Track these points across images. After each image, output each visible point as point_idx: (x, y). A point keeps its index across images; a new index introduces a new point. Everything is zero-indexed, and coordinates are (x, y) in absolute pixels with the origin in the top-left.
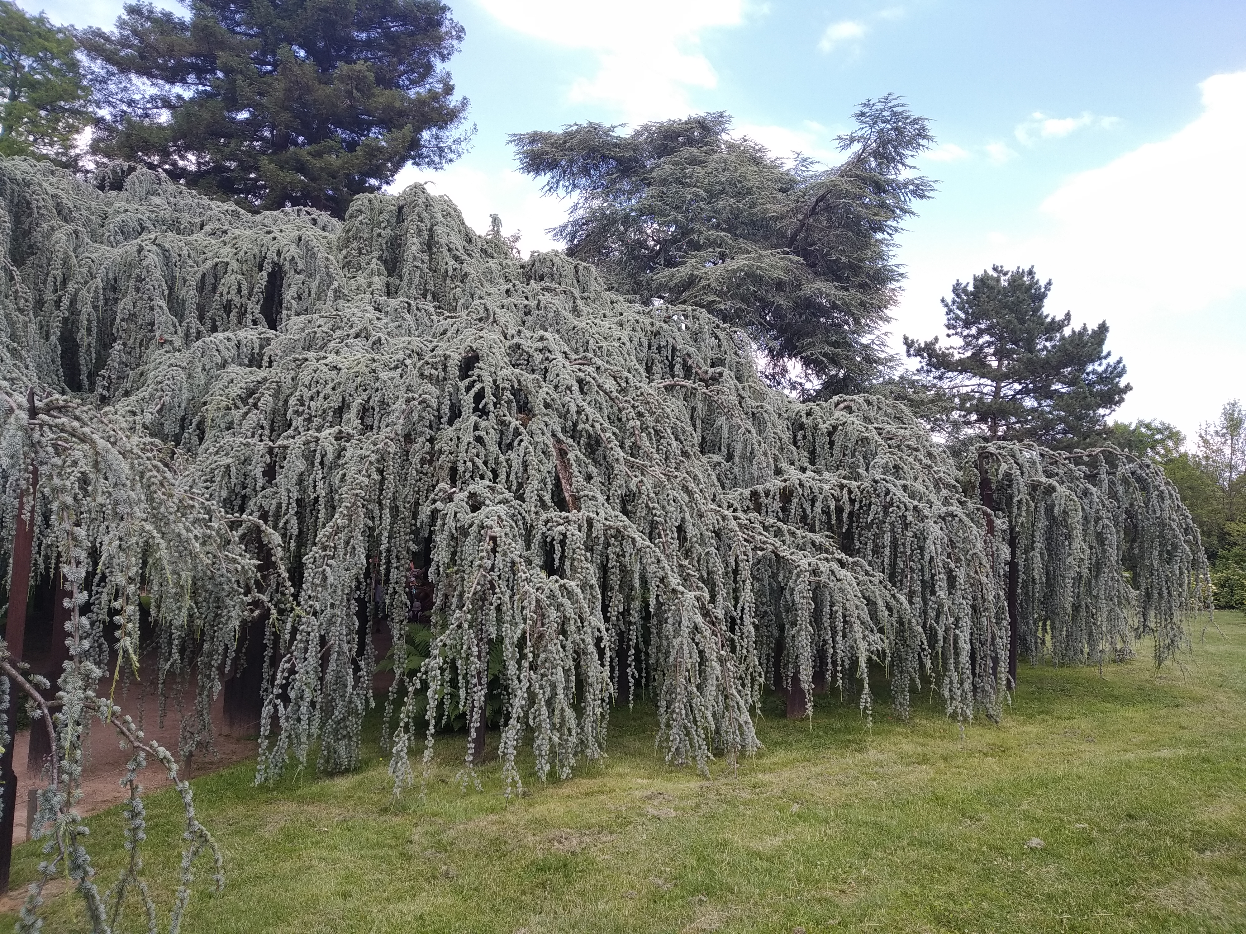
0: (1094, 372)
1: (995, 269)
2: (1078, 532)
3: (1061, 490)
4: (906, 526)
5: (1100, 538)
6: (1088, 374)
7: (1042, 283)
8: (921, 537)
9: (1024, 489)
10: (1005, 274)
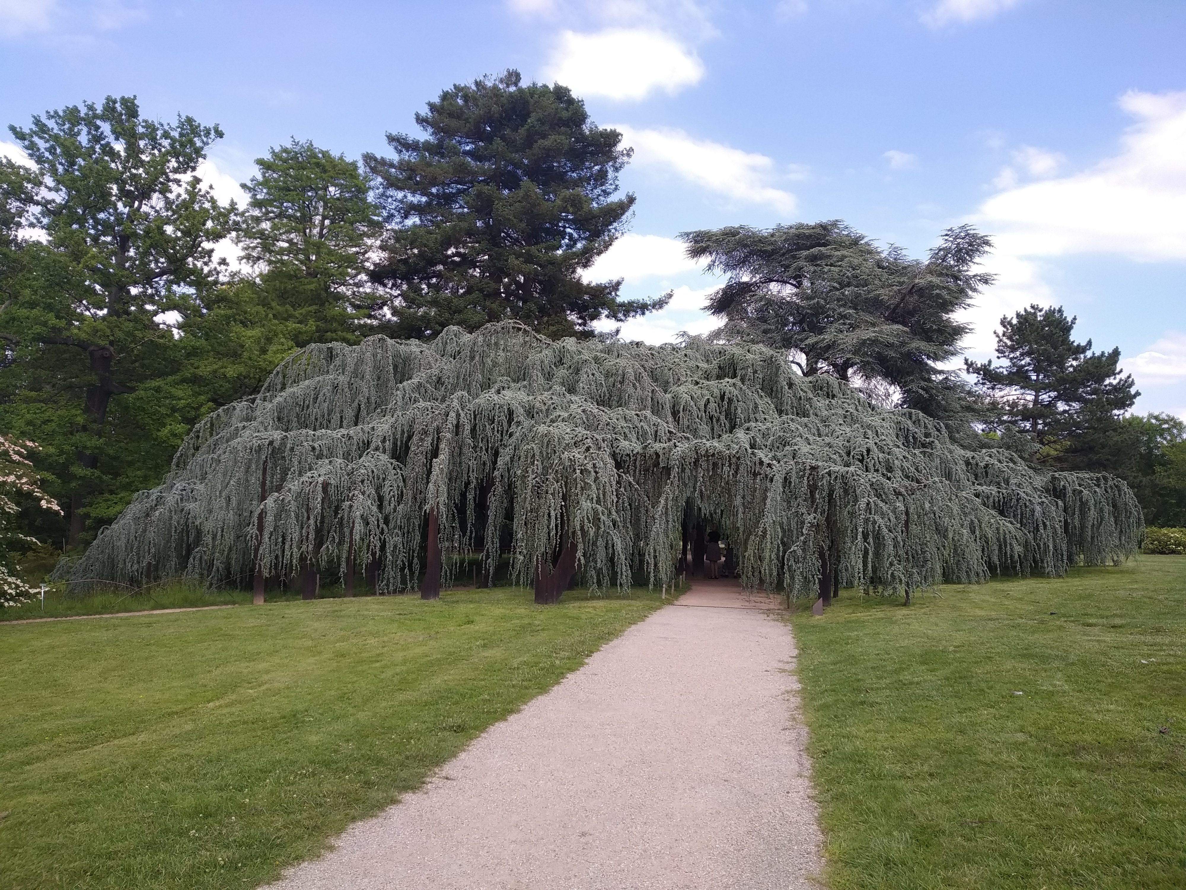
0: (1110, 384)
1: (1032, 307)
2: (1092, 508)
3: (1086, 492)
4: (1026, 507)
5: (1101, 510)
6: (1106, 386)
7: (1069, 319)
8: (1033, 511)
9: (1071, 492)
10: (1041, 311)
